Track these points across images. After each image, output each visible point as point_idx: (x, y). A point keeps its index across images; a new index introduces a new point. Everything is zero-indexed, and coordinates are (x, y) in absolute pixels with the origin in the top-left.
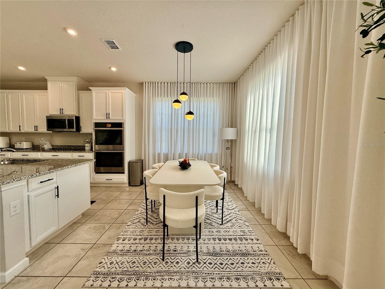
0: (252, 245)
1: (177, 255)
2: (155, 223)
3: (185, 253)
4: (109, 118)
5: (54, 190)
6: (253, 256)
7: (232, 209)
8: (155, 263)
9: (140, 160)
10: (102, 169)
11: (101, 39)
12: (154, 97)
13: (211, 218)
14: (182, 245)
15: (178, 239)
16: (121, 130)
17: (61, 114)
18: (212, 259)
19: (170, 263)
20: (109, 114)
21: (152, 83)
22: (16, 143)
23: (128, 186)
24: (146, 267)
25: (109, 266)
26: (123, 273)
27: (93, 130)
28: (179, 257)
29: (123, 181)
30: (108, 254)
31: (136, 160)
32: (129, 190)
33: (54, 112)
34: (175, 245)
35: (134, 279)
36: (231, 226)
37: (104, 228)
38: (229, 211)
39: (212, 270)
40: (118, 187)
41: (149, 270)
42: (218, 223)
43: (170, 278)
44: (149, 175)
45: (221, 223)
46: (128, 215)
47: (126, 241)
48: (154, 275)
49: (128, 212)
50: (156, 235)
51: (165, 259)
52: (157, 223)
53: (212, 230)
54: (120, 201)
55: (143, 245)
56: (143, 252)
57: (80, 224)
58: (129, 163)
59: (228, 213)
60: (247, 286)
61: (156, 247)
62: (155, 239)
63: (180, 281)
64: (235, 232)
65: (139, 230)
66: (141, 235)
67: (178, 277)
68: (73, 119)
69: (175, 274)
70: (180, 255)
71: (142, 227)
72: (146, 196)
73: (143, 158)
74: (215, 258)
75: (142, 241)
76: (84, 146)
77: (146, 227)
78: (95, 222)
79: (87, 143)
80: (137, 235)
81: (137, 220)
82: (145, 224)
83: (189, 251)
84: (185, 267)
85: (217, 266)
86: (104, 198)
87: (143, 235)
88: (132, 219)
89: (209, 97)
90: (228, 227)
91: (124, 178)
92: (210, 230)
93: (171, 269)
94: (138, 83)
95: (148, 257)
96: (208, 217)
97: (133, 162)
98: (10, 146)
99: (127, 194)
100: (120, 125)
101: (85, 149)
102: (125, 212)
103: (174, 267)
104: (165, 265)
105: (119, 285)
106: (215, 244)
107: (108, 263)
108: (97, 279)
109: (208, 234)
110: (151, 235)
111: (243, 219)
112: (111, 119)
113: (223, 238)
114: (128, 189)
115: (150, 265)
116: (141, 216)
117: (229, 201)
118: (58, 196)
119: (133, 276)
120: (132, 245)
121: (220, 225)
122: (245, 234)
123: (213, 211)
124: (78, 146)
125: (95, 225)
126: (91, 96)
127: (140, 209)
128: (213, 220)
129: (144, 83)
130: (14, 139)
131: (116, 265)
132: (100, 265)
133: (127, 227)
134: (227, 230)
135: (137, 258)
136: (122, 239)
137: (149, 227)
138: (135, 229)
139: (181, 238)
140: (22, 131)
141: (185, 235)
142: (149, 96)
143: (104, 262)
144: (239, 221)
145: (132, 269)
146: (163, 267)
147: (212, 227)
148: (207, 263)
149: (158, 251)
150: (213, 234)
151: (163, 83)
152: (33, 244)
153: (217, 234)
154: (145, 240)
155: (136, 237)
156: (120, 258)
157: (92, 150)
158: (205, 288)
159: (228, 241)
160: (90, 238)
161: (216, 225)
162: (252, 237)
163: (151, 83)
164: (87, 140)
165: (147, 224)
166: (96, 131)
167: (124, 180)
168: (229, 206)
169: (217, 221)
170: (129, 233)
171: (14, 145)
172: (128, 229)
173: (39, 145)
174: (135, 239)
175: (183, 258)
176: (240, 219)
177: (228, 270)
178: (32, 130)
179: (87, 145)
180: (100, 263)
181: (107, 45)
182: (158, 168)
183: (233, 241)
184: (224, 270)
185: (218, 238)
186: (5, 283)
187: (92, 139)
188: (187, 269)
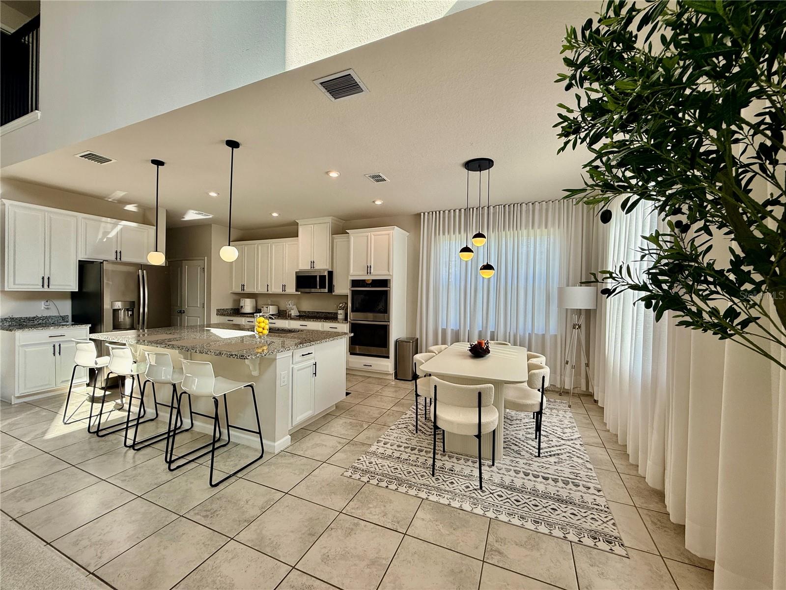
0: (583, 495)
1: (454, 475)
2: (427, 433)
3: (465, 476)
4: (370, 273)
5: (312, 366)
6: (578, 506)
7: (568, 440)
8: (422, 476)
9: (413, 338)
10: (357, 349)
11: (365, 175)
12: (438, 234)
13: (522, 445)
14: (464, 467)
15: (458, 459)
16: (387, 291)
17: (312, 268)
18: (504, 492)
19: (441, 480)
20: (370, 267)
21: (434, 213)
22: (263, 307)
23: (394, 379)
24: (411, 477)
25: (368, 464)
26: (382, 475)
27: (349, 291)
28: (456, 479)
29: (386, 370)
30: (366, 453)
31: (407, 338)
32: (395, 385)
33: (304, 266)
34: (453, 464)
35: (395, 483)
36: (555, 462)
37: (362, 426)
38: (561, 441)
39: (501, 503)
40: (379, 378)
41: (414, 480)
42: (531, 454)
43: (439, 495)
44: (422, 360)
45: (537, 455)
46: (392, 417)
47: (388, 446)
48: (419, 486)
49: (391, 414)
50: (428, 448)
51: (435, 475)
52: (431, 433)
53: (517, 460)
54: (381, 398)
55: (409, 455)
56: (408, 461)
57: (334, 417)
58: (396, 342)
59: (558, 444)
60: (550, 533)
61: (426, 460)
62: (426, 452)
63: (451, 500)
64: (560, 471)
65: (405, 437)
66: (407, 443)
67: (450, 497)
68: (325, 276)
69: (447, 492)
70: (457, 476)
71: (410, 434)
72: (416, 391)
73: (418, 336)
74: (510, 492)
75: (409, 450)
76: (337, 314)
77: (415, 436)
78: (350, 418)
79: (341, 308)
80: (402, 442)
81: (404, 426)
82: (415, 432)
83: (472, 475)
84: (462, 490)
85: (509, 501)
86: (360, 390)
87: (410, 444)
88: (397, 423)
89: (539, 228)
90: (548, 462)
91: (387, 365)
92: (514, 459)
93: (442, 487)
94: (412, 215)
95: (414, 468)
96: (516, 442)
97: (402, 341)
98: (256, 311)
99: (393, 390)
100: (385, 283)
101: (337, 318)
102: (387, 413)
103: (446, 486)
104: (434, 481)
105: (378, 484)
106: (515, 477)
107: (367, 462)
108: (356, 473)
109: (508, 463)
110: (421, 446)
111: (585, 458)
112: (374, 274)
113: (532, 474)
114: (393, 383)
115: (415, 476)
116: (410, 421)
117: (569, 426)
118: (315, 374)
119: (394, 481)
120: (394, 451)
121: (536, 456)
122: (578, 478)
123: (528, 436)
124: (329, 313)
125: (351, 420)
126: (349, 241)
127: (409, 412)
128: (525, 448)
129: (422, 214)
130: (261, 302)
131: (376, 466)
132: (358, 461)
133: (389, 430)
134: (544, 465)
135: (401, 465)
136: (383, 442)
137: (419, 436)
138: (400, 435)
139: (463, 459)
140: (270, 292)
141: (470, 457)
142: (430, 233)
143: (362, 460)
144: (575, 459)
145: (394, 474)
146: (432, 482)
147: (519, 456)
148: (495, 495)
149: (428, 465)
150: (517, 465)
151: (452, 211)
152: (295, 423)
153: (524, 466)
154: (412, 450)
155: (401, 444)
156: (380, 460)
157: (346, 319)
158: (484, 516)
159: (540, 479)
160: (346, 433)
161: (527, 455)
162: (589, 485)
163: (432, 213)
164: (340, 305)
165: (417, 432)
166: (353, 293)
167: (388, 369)
168: (564, 433)
169: (531, 451)
170: (392, 438)
171: (261, 310)
172: (392, 434)
173: (286, 311)
174: (399, 446)
175: (461, 480)
176: (578, 457)
177: (526, 509)
178: (279, 290)
179: (340, 312)
180: (359, 460)
181: (371, 179)
182: (437, 353)
183: (550, 481)
184: (519, 507)
185: (524, 472)
186: (274, 453)
187: (347, 304)
188: (463, 492)
